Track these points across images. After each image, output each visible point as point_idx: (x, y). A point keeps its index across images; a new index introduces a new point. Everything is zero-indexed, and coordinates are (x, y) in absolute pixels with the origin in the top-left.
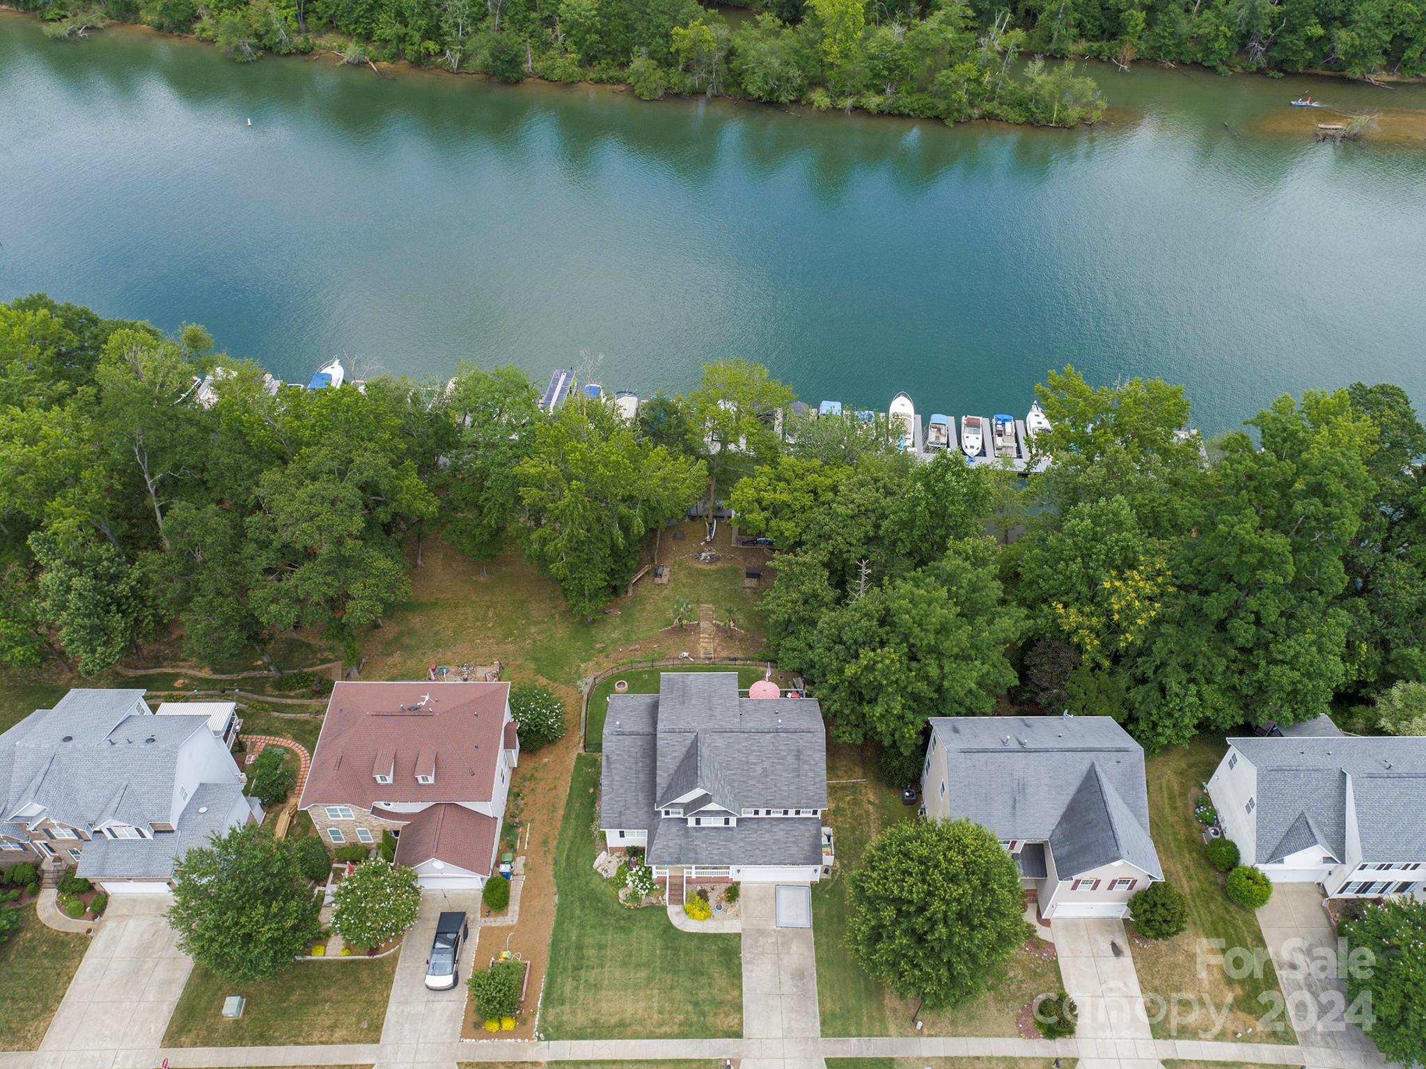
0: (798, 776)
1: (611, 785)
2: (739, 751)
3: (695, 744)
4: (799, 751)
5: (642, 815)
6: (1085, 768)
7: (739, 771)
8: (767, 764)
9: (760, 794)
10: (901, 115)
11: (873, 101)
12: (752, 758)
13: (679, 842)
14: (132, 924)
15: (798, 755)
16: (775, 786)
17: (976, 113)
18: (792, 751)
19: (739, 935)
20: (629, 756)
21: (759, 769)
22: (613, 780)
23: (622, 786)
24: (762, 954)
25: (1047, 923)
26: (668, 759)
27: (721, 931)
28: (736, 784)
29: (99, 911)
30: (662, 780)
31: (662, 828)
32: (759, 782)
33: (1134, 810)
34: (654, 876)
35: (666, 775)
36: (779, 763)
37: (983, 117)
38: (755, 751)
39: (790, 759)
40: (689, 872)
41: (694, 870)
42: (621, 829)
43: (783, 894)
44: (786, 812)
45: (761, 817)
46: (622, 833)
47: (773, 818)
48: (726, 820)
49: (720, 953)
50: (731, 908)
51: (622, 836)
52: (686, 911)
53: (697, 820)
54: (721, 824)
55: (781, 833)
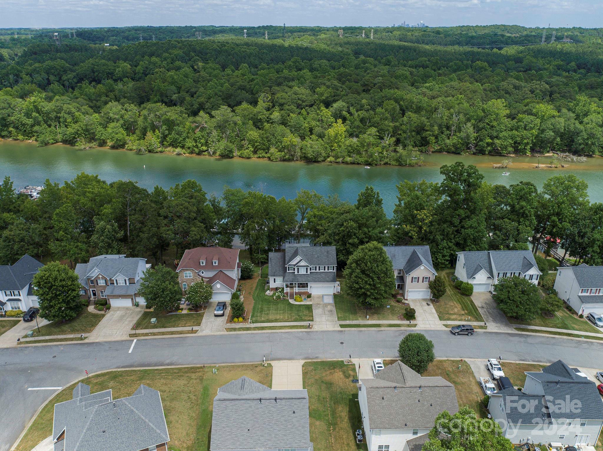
0: (328, 257)
1: (271, 265)
2: (310, 251)
3: (297, 249)
5: (281, 273)
6: (412, 251)
7: (310, 257)
8: (318, 255)
9: (317, 262)
10: (358, 164)
11: (348, 159)
12: (314, 253)
13: (292, 277)
14: (118, 312)
15: (328, 252)
16: (321, 260)
17: (382, 163)
18: (326, 251)
19: (311, 305)
20: (277, 258)
21: (316, 256)
23: (275, 265)
24: (319, 308)
25: (407, 300)
26: (289, 254)
27: (306, 304)
28: (309, 261)
29: (109, 308)
30: (287, 258)
31: (287, 274)
32: (316, 259)
33: (428, 261)
34: (285, 291)
36: (322, 254)
37: (385, 164)
39: (325, 253)
40: (296, 290)
41: (297, 288)
42: (275, 277)
43: (325, 297)
44: (325, 267)
45: (318, 271)
46: (275, 279)
47: (321, 271)
48: (307, 269)
49: (306, 308)
50: (309, 299)
51: (275, 282)
52: (295, 300)
53: (298, 269)
54: (305, 273)
55: (323, 275)
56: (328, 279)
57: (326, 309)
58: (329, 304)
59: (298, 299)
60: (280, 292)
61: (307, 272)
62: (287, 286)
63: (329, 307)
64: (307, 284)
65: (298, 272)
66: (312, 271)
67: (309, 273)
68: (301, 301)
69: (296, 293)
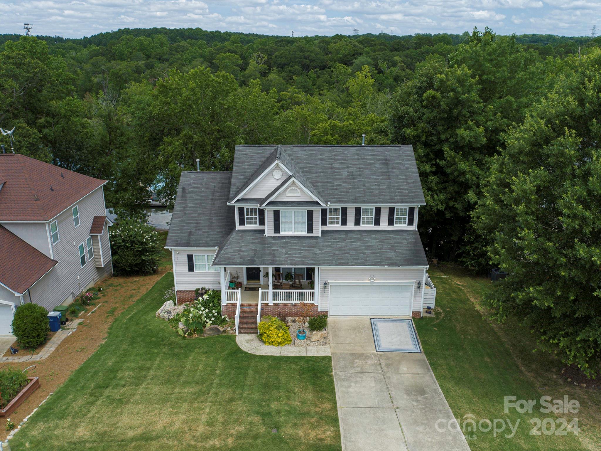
0: (389, 178)
2: (321, 160)
4: (386, 159)
5: (214, 231)
7: (322, 174)
8: (353, 169)
9: (347, 192)
12: (337, 165)
13: (254, 248)
15: (386, 162)
16: (364, 186)
18: (379, 160)
19: (329, 358)
20: (207, 189)
21: (345, 173)
22: (187, 206)
23: (196, 212)
24: (361, 373)
26: (246, 165)
27: (305, 355)
28: (319, 184)
31: (235, 238)
32: (345, 182)
34: (224, 302)
35: (242, 177)
36: (366, 169)
38: (339, 160)
39: (378, 166)
40: (265, 296)
41: (271, 290)
42: (190, 250)
43: (380, 326)
44: (378, 211)
45: (351, 225)
46: (190, 258)
47: (363, 226)
48: (310, 214)
49: (302, 372)
50: (317, 335)
51: (191, 268)
52: (260, 337)
53: (277, 214)
54: (303, 232)
55: (373, 242)
56: (392, 254)
57: (395, 378)
58: (403, 355)
59: (273, 331)
60: (205, 304)
61: (310, 229)
62: (235, 284)
63: (404, 368)
64: (310, 273)
65: (277, 229)
66: (330, 227)
67: (317, 230)
68: (286, 341)
69: (266, 311)
